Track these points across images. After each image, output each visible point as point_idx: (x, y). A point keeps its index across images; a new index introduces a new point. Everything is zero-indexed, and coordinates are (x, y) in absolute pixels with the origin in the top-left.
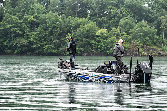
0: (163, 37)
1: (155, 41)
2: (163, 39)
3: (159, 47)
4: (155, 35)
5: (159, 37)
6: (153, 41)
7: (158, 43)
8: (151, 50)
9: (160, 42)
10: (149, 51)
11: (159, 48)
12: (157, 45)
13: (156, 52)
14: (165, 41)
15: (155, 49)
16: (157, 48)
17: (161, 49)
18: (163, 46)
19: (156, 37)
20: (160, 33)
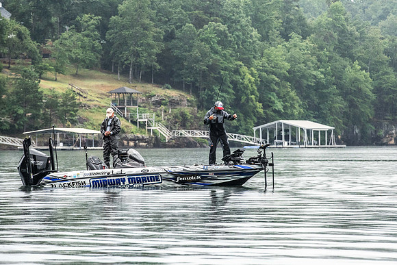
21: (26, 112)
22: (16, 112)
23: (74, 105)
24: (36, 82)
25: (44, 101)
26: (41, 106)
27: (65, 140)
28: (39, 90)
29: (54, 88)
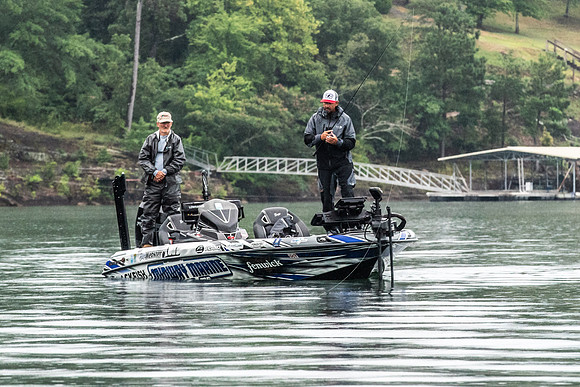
0: (132, 45)
1: (72, 77)
2: (137, 65)
3: (101, 125)
4: (67, 30)
5: (100, 46)
6: (57, 79)
7: (95, 95)
8: (41, 156)
9: (108, 92)
10: (21, 160)
11: (101, 138)
12: (89, 116)
13: (77, 167)
14: (150, 83)
15: (70, 145)
16: (89, 137)
17: (117, 145)
18: (136, 119)
19: (80, 45)
20: (111, 19)
21: (446, 109)
22: (423, 109)
23: (560, 91)
24: (470, 36)
25: (488, 81)
26: (480, 95)
27: (537, 175)
28: (477, 56)
29: (511, 52)
